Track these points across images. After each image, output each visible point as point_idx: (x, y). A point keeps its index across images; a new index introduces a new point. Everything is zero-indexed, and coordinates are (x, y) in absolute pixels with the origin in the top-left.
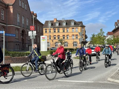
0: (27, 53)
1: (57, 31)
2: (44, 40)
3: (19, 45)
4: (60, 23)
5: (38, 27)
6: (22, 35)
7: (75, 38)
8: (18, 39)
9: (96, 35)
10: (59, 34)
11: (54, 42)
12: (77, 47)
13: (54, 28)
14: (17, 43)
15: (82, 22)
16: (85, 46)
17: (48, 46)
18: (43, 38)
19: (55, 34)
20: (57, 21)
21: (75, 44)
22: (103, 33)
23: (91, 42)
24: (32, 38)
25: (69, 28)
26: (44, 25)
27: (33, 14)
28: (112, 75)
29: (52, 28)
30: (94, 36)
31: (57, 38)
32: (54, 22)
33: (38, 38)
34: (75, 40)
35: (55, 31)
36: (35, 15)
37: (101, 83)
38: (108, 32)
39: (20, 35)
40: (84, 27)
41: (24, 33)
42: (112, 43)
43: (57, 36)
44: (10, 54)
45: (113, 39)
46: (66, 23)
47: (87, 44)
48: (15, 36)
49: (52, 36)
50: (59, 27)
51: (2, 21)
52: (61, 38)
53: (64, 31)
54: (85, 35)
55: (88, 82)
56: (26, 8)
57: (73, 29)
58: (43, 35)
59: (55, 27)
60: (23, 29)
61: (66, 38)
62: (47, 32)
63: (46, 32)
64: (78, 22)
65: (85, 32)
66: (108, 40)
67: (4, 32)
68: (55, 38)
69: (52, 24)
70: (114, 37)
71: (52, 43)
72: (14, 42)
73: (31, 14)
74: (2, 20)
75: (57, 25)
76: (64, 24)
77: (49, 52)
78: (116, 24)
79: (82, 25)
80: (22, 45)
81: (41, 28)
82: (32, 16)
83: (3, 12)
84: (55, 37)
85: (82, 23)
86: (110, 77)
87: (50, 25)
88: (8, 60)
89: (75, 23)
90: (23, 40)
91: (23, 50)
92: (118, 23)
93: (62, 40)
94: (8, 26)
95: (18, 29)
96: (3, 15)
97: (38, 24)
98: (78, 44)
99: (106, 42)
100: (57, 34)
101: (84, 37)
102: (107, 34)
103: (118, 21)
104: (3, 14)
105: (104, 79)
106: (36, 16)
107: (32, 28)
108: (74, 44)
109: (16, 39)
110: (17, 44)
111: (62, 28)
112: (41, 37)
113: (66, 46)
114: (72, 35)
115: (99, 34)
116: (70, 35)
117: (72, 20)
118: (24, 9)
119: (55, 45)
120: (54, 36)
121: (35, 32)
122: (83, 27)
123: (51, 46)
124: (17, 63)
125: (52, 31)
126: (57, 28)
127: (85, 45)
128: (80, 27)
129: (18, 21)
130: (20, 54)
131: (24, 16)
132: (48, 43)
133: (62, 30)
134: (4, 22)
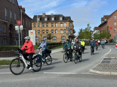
0: (14, 47)
1: (45, 25)
2: (33, 34)
3: (6, 39)
4: (49, 17)
5: (27, 21)
6: (10, 29)
7: (64, 33)
8: (5, 33)
9: (84, 30)
10: (47, 29)
11: (43, 37)
12: (65, 42)
13: (43, 23)
15: (70, 17)
16: (73, 40)
17: (37, 40)
18: (31, 32)
21: (64, 39)
22: (90, 27)
23: (79, 36)
24: (19, 32)
25: (57, 23)
26: (32, 19)
27: (21, 8)
28: (94, 67)
29: (41, 23)
30: (81, 30)
31: (45, 33)
32: (43, 16)
34: (63, 35)
35: (43, 26)
36: (23, 9)
37: (83, 74)
38: (95, 27)
39: (7, 29)
40: (73, 21)
41: (12, 27)
42: (99, 38)
43: (45, 31)
45: (99, 34)
46: (55, 18)
47: (76, 38)
49: (41, 30)
50: (47, 21)
52: (50, 32)
53: (52, 26)
54: (73, 30)
55: (72, 73)
56: (13, 2)
57: (62, 24)
58: (31, 29)
60: (11, 23)
61: (54, 32)
63: (35, 26)
65: (73, 27)
66: (95, 34)
68: (44, 33)
69: (41, 19)
70: (100, 32)
71: (41, 37)
72: (2, 36)
73: (19, 8)
75: (46, 19)
76: (53, 19)
79: (70, 20)
80: (10, 39)
81: (29, 22)
82: (20, 11)
84: (44, 31)
85: (70, 18)
86: (92, 69)
87: (38, 19)
89: (63, 18)
90: (11, 34)
91: (11, 44)
93: (50, 35)
97: (26, 19)
98: (66, 38)
99: (93, 36)
100: (45, 29)
101: (72, 32)
102: (94, 29)
103: (104, 16)
105: (87, 71)
106: (24, 11)
107: (19, 22)
109: (4, 33)
110: (4, 39)
111: (50, 23)
112: (30, 31)
113: (55, 40)
114: (61, 30)
115: (86, 29)
116: (59, 29)
117: (60, 15)
118: (12, 3)
120: (43, 31)
121: (22, 27)
122: (71, 22)
123: (40, 41)
125: (41, 25)
126: (45, 23)
127: (73, 39)
128: (68, 22)
129: (6, 15)
130: (8, 48)
131: (11, 10)
132: (37, 37)
133: (51, 25)
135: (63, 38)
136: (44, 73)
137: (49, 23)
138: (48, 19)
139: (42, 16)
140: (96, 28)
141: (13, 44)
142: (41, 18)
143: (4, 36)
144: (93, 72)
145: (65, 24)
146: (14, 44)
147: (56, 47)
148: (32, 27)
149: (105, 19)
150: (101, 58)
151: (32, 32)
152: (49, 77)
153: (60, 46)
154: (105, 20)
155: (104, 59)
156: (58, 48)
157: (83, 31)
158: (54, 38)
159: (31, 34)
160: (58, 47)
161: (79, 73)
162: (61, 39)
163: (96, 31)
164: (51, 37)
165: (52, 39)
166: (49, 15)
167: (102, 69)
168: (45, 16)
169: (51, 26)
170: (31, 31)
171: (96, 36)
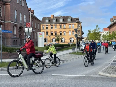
1: (54, 27)
3: (16, 41)
4: (57, 19)
5: (36, 23)
6: (20, 31)
7: (72, 34)
8: (15, 35)
9: (92, 31)
10: (56, 30)
12: (74, 43)
15: (78, 18)
16: (81, 42)
18: (40, 34)
19: (52, 30)
20: (54, 17)
21: (72, 40)
22: (99, 29)
24: (28, 34)
25: (65, 25)
26: (41, 21)
27: (30, 10)
28: (104, 69)
29: (49, 25)
30: (90, 32)
31: (54, 34)
32: (51, 18)
33: (36, 34)
34: (71, 36)
35: (52, 28)
36: (32, 11)
37: (92, 77)
39: (17, 31)
40: (81, 23)
41: (21, 29)
42: (108, 39)
43: (54, 32)
44: (8, 50)
45: (108, 35)
46: (63, 19)
47: (84, 39)
49: (49, 32)
50: (56, 23)
51: (0, 18)
52: (58, 34)
53: (61, 27)
54: (81, 32)
55: (80, 76)
56: (23, 5)
57: (70, 26)
58: (40, 31)
59: (52, 23)
60: (21, 25)
61: (63, 34)
62: (45, 28)
63: (43, 28)
64: (75, 18)
65: (81, 28)
66: (104, 35)
67: (1, 28)
68: (52, 34)
69: (49, 21)
70: (110, 33)
71: (49, 39)
72: (12, 38)
75: (54, 21)
76: (61, 20)
77: (46, 48)
78: (112, 20)
79: (79, 21)
81: (38, 24)
82: (29, 13)
84: (52, 33)
85: (79, 19)
86: (101, 71)
87: (47, 21)
88: (6, 56)
89: (72, 20)
90: (20, 36)
92: (113, 19)
93: (59, 37)
95: (15, 25)
97: (35, 21)
98: (74, 40)
100: (54, 30)
101: (80, 33)
102: (103, 30)
103: (113, 17)
105: (96, 73)
106: (33, 13)
107: (28, 24)
109: (14, 35)
110: (14, 40)
111: (59, 24)
112: (38, 33)
113: (63, 41)
114: (69, 31)
115: (95, 30)
116: (67, 31)
117: (68, 16)
118: (21, 5)
119: (52, 41)
120: (52, 32)
122: (79, 23)
125: (49, 27)
126: (54, 25)
127: (81, 40)
129: (16, 18)
131: (21, 13)
133: (59, 26)
134: (2, 19)
136: (53, 75)
137: (57, 25)
138: (57, 20)
140: (105, 29)
143: (15, 38)
144: (102, 74)
145: (73, 25)
147: (65, 49)
148: (41, 29)
149: (114, 19)
150: (111, 60)
151: (41, 34)
152: (57, 79)
153: (69, 48)
154: (115, 21)
155: (114, 61)
156: (66, 50)
157: (91, 33)
159: (40, 36)
160: (66, 48)
161: (88, 76)
162: (70, 40)
163: (105, 32)
165: (61, 41)
166: (58, 17)
167: (111, 71)
169: (59, 28)
170: (40, 33)
171: (105, 37)
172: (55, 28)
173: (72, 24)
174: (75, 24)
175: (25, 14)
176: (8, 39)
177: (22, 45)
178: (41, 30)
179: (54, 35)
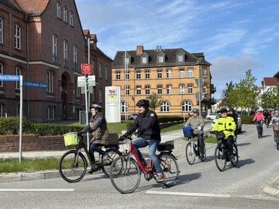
0: (73, 127)
1: (143, 75)
2: (114, 97)
3: (55, 107)
4: (152, 56)
5: (100, 66)
6: (62, 84)
7: (187, 92)
8: (52, 94)
9: (237, 85)
10: (148, 82)
12: (191, 114)
13: (138, 69)
14: (50, 104)
15: (202, 54)
16: (209, 110)
17: (123, 110)
18: (111, 91)
19: (138, 83)
20: (143, 51)
21: (187, 106)
22: (254, 79)
23: (224, 100)
24: (86, 91)
25: (171, 69)
26: (112, 61)
27: (89, 36)
28: (275, 179)
29: (133, 69)
30: (230, 86)
31: (143, 92)
32: (138, 53)
33: (100, 91)
34: (186, 97)
35: (139, 77)
36: (93, 38)
37: (247, 199)
38: (264, 78)
39: (57, 84)
40: (209, 65)
41: (67, 81)
43: (143, 87)
44: (35, 130)
45: (276, 94)
46: (166, 56)
47: (216, 105)
48: (47, 86)
49: (132, 87)
50: (148, 65)
51: (17, 53)
52: (153, 91)
53: (160, 76)
54: (209, 86)
55: (218, 196)
56: (71, 23)
57: (182, 71)
58: (111, 85)
59: (139, 66)
60: (66, 70)
61: (164, 91)
62: (121, 78)
63: (118, 77)
64: (194, 54)
65: (209, 77)
66: (264, 96)
67: (21, 77)
68: (139, 92)
69: (132, 60)
71: (132, 104)
72: (44, 101)
73: (84, 36)
74: (16, 49)
75: (145, 60)
76: (161, 59)
77: (125, 124)
79: (203, 61)
81: (106, 68)
82: (86, 41)
83: (18, 33)
84: (139, 89)
85: (203, 57)
86: (269, 185)
87: (127, 61)
88: (31, 144)
89: (186, 57)
90: (64, 96)
91: (65, 120)
93: (155, 98)
94: (30, 63)
95: (52, 70)
96: (18, 39)
97: (99, 60)
98: (193, 105)
99: (259, 101)
100: (143, 83)
101: (207, 91)
102: (262, 82)
104: (18, 35)
105: (255, 190)
106: (95, 41)
107: (87, 68)
108: (183, 107)
109: (49, 94)
110: (50, 107)
111: (155, 69)
112: (107, 89)
113: (165, 110)
114: (180, 85)
115: (244, 82)
116: (175, 83)
117: (178, 49)
118: (67, 24)
120: (138, 87)
121: (92, 78)
122: (205, 65)
123: (129, 111)
124: (50, 149)
125: (133, 75)
126: (143, 70)
127: (210, 108)
128: (198, 66)
129: (54, 52)
130: (58, 128)
131: (66, 41)
132: (123, 103)
133: (156, 74)
134: (22, 55)
135: (185, 106)
136: (148, 192)
137: (152, 69)
138: (150, 59)
139: (135, 52)
140: (267, 81)
141: (68, 120)
142: (134, 58)
143: (50, 102)
144: (272, 193)
145: (190, 71)
146: (71, 118)
147: (171, 128)
148: (113, 79)
151: (114, 92)
153: (180, 125)
156: (174, 129)
157: (234, 88)
158: (163, 106)
160: (175, 126)
161: (237, 196)
162: (181, 108)
163: (268, 87)
164: (156, 102)
165: (160, 108)
166: (153, 51)
168: (141, 53)
169: (157, 77)
170: (111, 88)
171: (268, 99)
172: (145, 76)
173: (188, 68)
174: (194, 67)
175: (76, 43)
176: (36, 103)
177: (67, 117)
178: (113, 82)
179: (145, 94)
